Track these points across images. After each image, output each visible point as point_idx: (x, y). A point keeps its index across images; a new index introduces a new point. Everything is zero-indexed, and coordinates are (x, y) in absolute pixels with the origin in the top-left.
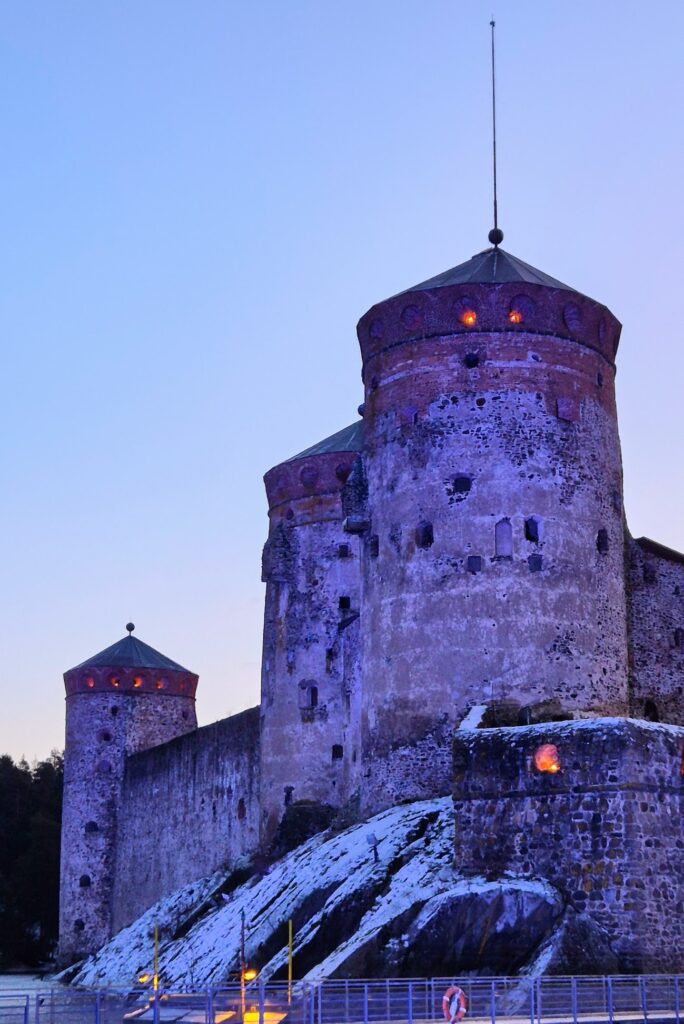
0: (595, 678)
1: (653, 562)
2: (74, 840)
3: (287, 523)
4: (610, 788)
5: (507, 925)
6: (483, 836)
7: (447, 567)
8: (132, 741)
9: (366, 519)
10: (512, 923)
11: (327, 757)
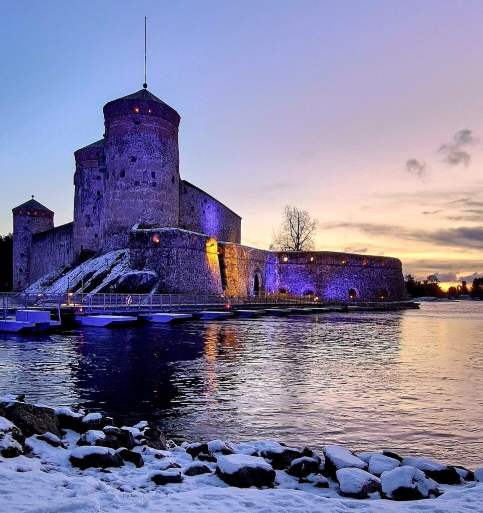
0: (170, 218)
1: (187, 187)
2: (17, 258)
3: (81, 168)
4: (172, 247)
5: (144, 282)
6: (138, 259)
7: (129, 184)
8: (34, 230)
9: (105, 168)
10: (145, 282)
11: (93, 237)
